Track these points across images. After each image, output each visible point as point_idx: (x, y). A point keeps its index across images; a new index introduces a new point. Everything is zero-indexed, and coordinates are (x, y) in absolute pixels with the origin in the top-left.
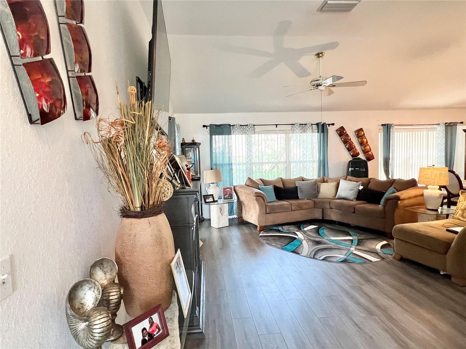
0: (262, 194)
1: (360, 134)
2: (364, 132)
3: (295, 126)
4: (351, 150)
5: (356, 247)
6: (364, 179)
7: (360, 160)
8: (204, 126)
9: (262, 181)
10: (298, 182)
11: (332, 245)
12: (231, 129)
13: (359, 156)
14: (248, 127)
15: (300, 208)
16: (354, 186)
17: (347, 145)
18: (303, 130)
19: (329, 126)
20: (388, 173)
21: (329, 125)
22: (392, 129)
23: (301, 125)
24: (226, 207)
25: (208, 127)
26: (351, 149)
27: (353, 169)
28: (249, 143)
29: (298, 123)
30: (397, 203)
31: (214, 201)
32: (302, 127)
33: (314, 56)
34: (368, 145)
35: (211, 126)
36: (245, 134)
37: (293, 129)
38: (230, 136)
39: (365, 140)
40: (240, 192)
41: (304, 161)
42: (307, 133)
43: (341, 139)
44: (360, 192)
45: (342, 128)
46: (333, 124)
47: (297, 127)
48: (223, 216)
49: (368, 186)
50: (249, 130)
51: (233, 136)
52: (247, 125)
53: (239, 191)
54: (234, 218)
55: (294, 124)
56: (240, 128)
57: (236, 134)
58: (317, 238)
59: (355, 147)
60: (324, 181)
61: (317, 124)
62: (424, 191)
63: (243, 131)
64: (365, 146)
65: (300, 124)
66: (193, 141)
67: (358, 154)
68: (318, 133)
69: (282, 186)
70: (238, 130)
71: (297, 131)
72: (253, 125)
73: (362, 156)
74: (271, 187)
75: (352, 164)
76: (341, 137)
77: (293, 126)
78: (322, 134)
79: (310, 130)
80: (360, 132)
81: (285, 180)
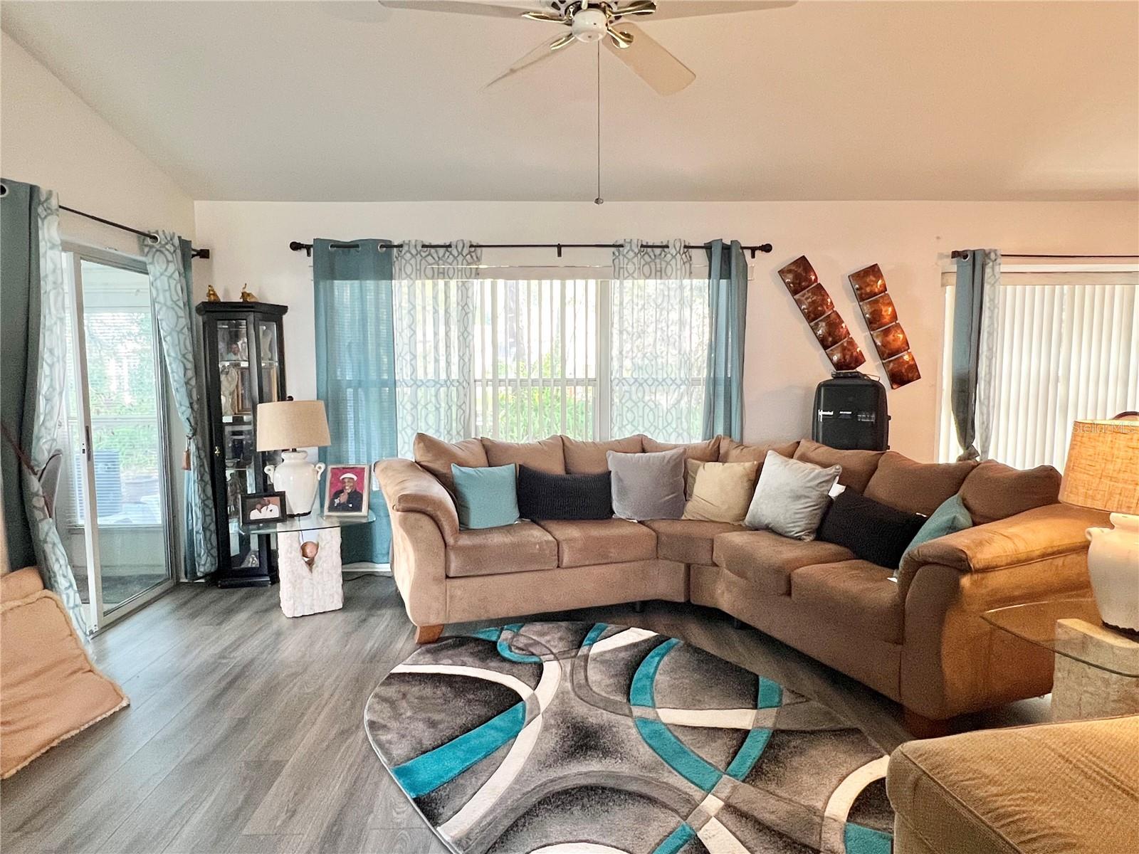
1: (868, 285)
2: (883, 280)
3: (625, 251)
4: (834, 343)
5: (735, 788)
7: (859, 382)
8: (296, 246)
9: (484, 446)
10: (615, 457)
11: (636, 764)
12: (394, 260)
13: (860, 369)
14: (451, 253)
16: (809, 485)
17: (817, 324)
18: (653, 267)
19: (753, 256)
20: (970, 431)
21: (753, 250)
22: (993, 268)
23: (649, 250)
25: (310, 249)
26: (831, 337)
27: (832, 413)
29: (635, 241)
30: (956, 588)
32: (652, 254)
34: (898, 326)
35: (317, 245)
36: (441, 278)
37: (617, 261)
38: (383, 283)
39: (890, 309)
42: (669, 278)
43: (798, 303)
44: (830, 505)
45: (803, 263)
46: (767, 248)
47: (632, 255)
49: (865, 485)
50: (455, 264)
51: (400, 285)
52: (450, 246)
55: (622, 246)
56: (424, 254)
57: (412, 277)
58: (608, 705)
59: (848, 333)
60: (716, 455)
61: (708, 247)
62: (1090, 534)
63: (436, 268)
64: (887, 332)
65: (642, 246)
66: (245, 296)
67: (859, 360)
68: (710, 277)
69: (556, 468)
70: (413, 261)
72: (471, 246)
73: (872, 369)
74: (506, 473)
75: (830, 393)
76: (797, 297)
77: (619, 252)
78: (723, 282)
79: (679, 267)
80: (868, 280)
81: (577, 444)
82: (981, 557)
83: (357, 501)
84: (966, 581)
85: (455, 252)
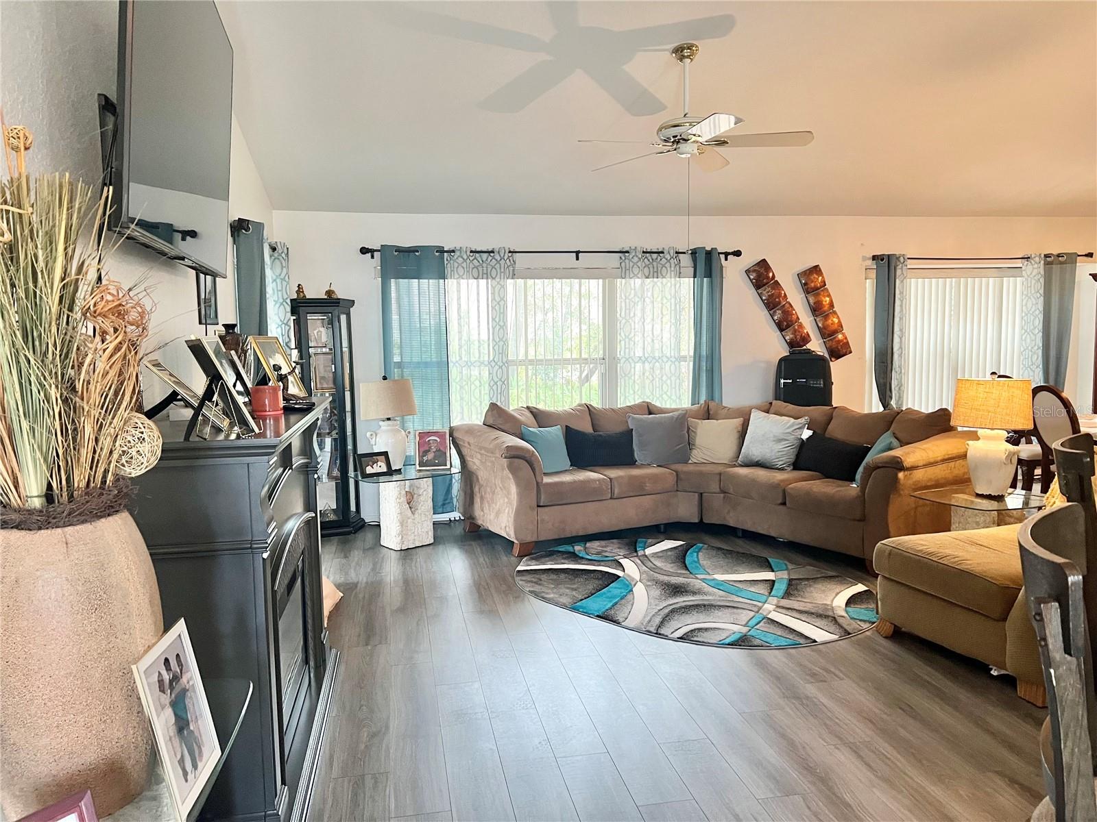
0: (528, 451)
1: (812, 282)
2: (823, 277)
3: (631, 257)
4: (788, 326)
5: (778, 601)
6: (817, 411)
7: (807, 356)
8: (364, 251)
9: (531, 412)
10: (633, 418)
11: (714, 596)
12: (446, 262)
13: (809, 346)
14: (493, 257)
15: (637, 489)
16: (788, 431)
17: (775, 312)
18: (651, 269)
19: (726, 259)
20: (888, 392)
21: (727, 254)
22: (902, 268)
23: (648, 255)
24: (426, 488)
25: (375, 253)
26: (785, 323)
27: (791, 381)
28: (498, 303)
29: (639, 249)
30: (896, 479)
31: (390, 472)
32: (650, 258)
33: (668, 54)
34: (835, 313)
35: (384, 249)
36: (487, 278)
37: (623, 264)
38: (441, 281)
39: (828, 299)
40: (466, 445)
41: (654, 358)
42: (664, 277)
43: (760, 295)
44: (803, 445)
45: (763, 264)
46: (738, 253)
47: (636, 259)
48: (416, 516)
49: (825, 429)
50: (497, 266)
51: (451, 283)
52: (493, 252)
53: (464, 442)
54: (453, 519)
55: (628, 252)
56: (471, 259)
57: (461, 277)
58: (679, 575)
59: (798, 318)
60: (708, 415)
61: (694, 253)
62: (968, 444)
63: (480, 269)
64: (826, 317)
65: (644, 252)
66: (329, 293)
67: (806, 339)
68: (695, 277)
69: (588, 429)
70: (464, 265)
71: (636, 270)
72: (510, 252)
73: (816, 346)
74: (555, 433)
75: (786, 368)
76: (760, 291)
77: (625, 256)
78: (705, 279)
79: (673, 269)
80: (812, 277)
81: (600, 411)
82: (909, 461)
83: (441, 458)
84: (901, 475)
85: (498, 257)
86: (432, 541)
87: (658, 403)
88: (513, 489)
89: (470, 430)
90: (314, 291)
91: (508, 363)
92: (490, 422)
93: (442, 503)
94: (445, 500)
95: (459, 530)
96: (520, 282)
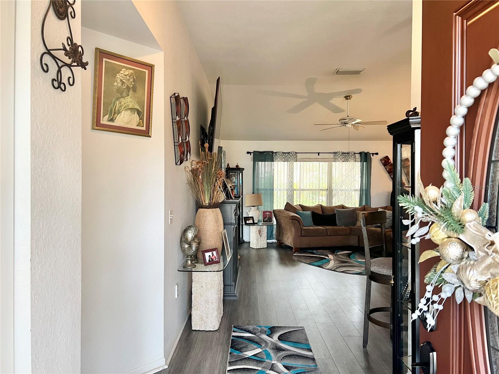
0: (298, 217)
1: (406, 164)
2: (410, 162)
8: (248, 153)
9: (301, 206)
10: (337, 210)
11: (357, 264)
12: (274, 156)
14: (290, 155)
15: (336, 233)
17: (391, 174)
18: (345, 159)
19: (373, 156)
21: (373, 154)
24: (265, 228)
25: (251, 153)
28: (291, 170)
29: (340, 152)
32: (345, 155)
33: (343, 98)
35: (255, 152)
36: (287, 162)
37: (335, 157)
38: (272, 162)
40: (278, 216)
41: (346, 190)
42: (349, 162)
43: (386, 169)
45: (387, 158)
46: (377, 154)
47: (339, 155)
48: (262, 238)
50: (291, 158)
51: (275, 163)
52: (289, 153)
53: (277, 215)
54: (273, 242)
55: (336, 153)
56: (282, 155)
57: (279, 161)
58: (346, 259)
60: (364, 210)
61: (360, 153)
63: (285, 158)
65: (342, 153)
66: (237, 166)
67: (403, 185)
68: (361, 162)
69: (321, 213)
70: (280, 157)
71: (339, 159)
72: (295, 153)
74: (309, 213)
76: (385, 167)
77: (336, 154)
78: (365, 163)
79: (353, 159)
80: (405, 163)
81: (325, 207)
83: (270, 220)
85: (291, 155)
86: (266, 247)
87: (347, 206)
88: (293, 230)
89: (279, 211)
90: (233, 166)
91: (293, 190)
92: (286, 208)
93: (269, 236)
94: (271, 235)
95: (275, 245)
96: (299, 163)
